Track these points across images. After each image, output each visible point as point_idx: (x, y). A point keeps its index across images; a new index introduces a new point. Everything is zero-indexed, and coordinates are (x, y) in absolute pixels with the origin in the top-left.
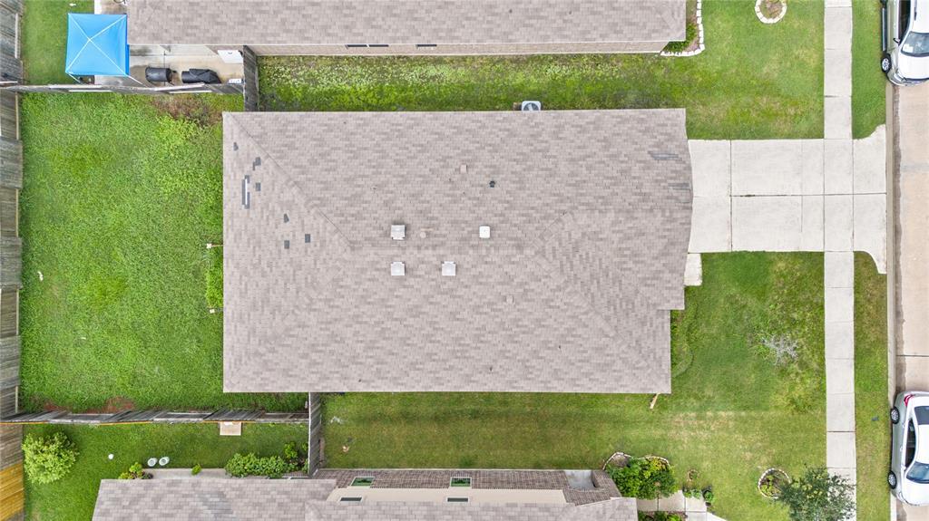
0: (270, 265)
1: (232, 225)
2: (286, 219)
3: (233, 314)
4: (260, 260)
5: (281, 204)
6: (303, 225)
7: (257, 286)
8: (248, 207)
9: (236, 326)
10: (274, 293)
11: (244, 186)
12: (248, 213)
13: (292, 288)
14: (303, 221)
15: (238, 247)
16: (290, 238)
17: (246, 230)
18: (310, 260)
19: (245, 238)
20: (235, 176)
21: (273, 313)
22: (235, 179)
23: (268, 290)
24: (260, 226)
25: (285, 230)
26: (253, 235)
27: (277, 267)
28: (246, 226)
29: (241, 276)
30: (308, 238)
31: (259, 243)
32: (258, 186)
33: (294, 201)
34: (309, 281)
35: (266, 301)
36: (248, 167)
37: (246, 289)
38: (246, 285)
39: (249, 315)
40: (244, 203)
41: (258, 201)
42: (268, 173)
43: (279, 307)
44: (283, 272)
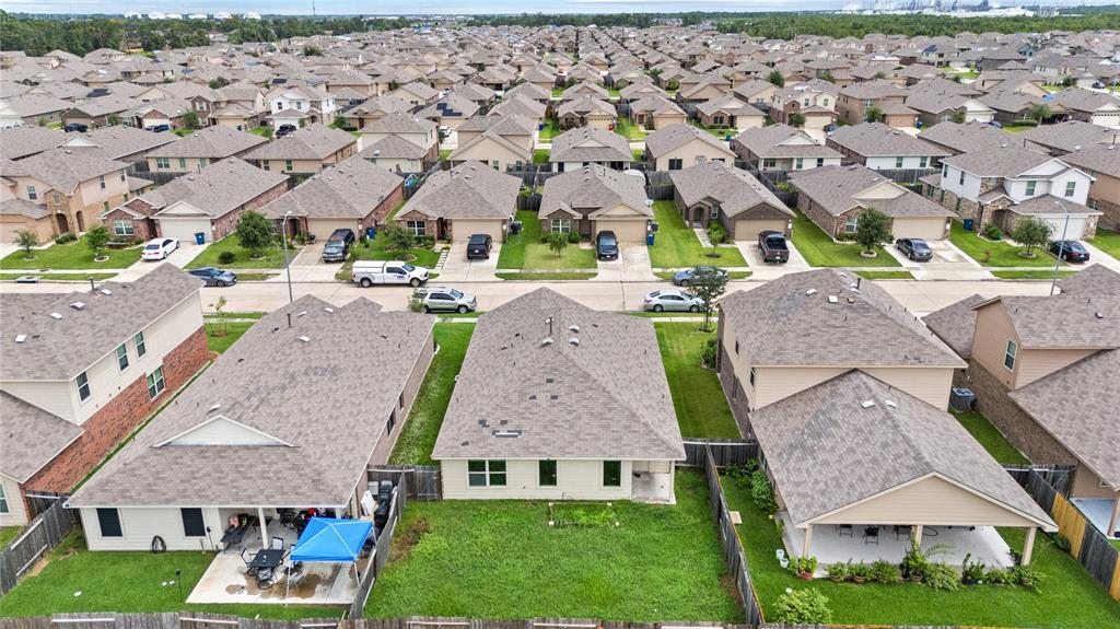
0: (570, 412)
1: (535, 448)
2: (534, 397)
3: (613, 448)
4: (566, 421)
5: (520, 403)
6: (539, 384)
7: (588, 424)
8: (520, 432)
9: (625, 445)
10: (593, 409)
11: (502, 436)
12: (526, 431)
13: (589, 393)
14: (537, 384)
15: (554, 442)
16: (549, 395)
17: (540, 434)
18: (567, 379)
19: (546, 435)
20: (491, 445)
21: (610, 410)
22: (494, 445)
23: (592, 414)
24: (537, 421)
25: (543, 399)
26: (545, 427)
27: (572, 406)
28: (537, 434)
29: (580, 440)
30: (550, 381)
31: (551, 422)
32: (504, 422)
33: (519, 392)
34: (582, 380)
35: (600, 416)
36: (486, 432)
37: (591, 434)
38: (588, 434)
39: (614, 432)
40: (516, 436)
41: (516, 422)
42: (493, 414)
43: (605, 404)
44: (577, 401)
